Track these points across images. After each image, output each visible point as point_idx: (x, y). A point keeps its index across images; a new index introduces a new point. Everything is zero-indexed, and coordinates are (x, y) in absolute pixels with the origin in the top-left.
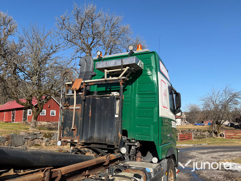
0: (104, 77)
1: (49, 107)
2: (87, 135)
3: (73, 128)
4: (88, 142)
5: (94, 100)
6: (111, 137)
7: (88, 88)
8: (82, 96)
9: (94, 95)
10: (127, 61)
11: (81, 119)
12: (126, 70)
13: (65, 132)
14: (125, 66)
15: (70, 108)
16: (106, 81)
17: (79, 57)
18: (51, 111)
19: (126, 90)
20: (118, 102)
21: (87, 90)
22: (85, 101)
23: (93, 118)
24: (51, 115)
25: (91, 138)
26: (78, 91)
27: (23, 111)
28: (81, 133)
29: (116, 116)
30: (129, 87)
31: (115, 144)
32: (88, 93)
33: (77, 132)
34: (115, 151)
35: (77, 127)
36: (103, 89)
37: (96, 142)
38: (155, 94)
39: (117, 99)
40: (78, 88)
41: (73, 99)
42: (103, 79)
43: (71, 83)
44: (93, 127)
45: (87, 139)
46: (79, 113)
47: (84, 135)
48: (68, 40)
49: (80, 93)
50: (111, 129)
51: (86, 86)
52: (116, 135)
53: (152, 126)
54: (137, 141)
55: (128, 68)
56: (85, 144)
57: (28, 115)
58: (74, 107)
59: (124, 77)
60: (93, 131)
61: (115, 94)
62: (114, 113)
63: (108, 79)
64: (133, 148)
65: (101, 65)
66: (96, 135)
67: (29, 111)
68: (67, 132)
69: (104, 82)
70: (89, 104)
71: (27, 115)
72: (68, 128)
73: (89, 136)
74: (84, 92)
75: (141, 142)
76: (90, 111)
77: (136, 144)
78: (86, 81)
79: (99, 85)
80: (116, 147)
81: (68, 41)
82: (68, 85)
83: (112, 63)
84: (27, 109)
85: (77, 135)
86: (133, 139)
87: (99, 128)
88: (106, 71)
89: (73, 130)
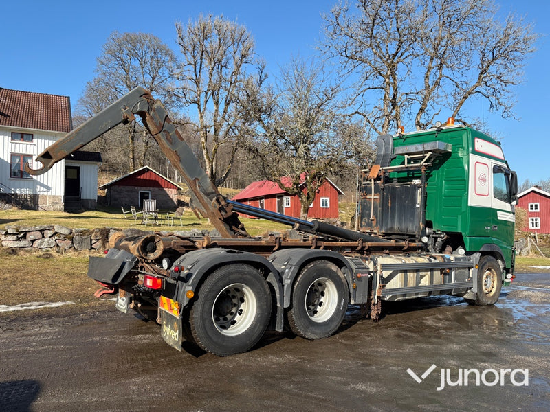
0: (403, 163)
1: (318, 193)
2: (387, 225)
3: (371, 218)
4: (389, 232)
5: (394, 189)
6: (413, 227)
7: (387, 174)
8: (380, 185)
9: (393, 184)
10: (429, 146)
11: (380, 209)
12: (428, 155)
13: (363, 223)
14: (427, 152)
15: (368, 197)
16: (407, 167)
17: (369, 88)
18: (321, 199)
19: (432, 176)
20: (419, 191)
21: (386, 177)
22: (383, 189)
23: (393, 208)
24: (321, 206)
25: (392, 228)
26: (375, 180)
27: (277, 199)
28: (381, 223)
29: (418, 206)
30: (435, 173)
31: (416, 233)
32: (388, 180)
33: (377, 223)
34: (417, 240)
35: (376, 217)
36: (405, 175)
37: (396, 232)
38: (464, 180)
39: (419, 188)
40: (376, 177)
41: (371, 187)
42: (403, 166)
43: (367, 170)
44: (393, 217)
45: (387, 230)
46: (378, 202)
47: (384, 225)
48: (347, 56)
49: (378, 182)
50: (412, 219)
51: (384, 173)
52: (418, 225)
53: (460, 217)
54: (443, 232)
55: (430, 153)
56: (385, 234)
57: (285, 206)
58: (373, 196)
59: (426, 164)
60: (393, 222)
61: (417, 182)
62: (415, 202)
63: (409, 165)
64: (439, 240)
65: (400, 150)
66: (396, 226)
67: (285, 199)
68: (365, 222)
69: (404, 170)
70: (387, 194)
71: (283, 207)
72: (366, 218)
73: (389, 227)
74: (382, 180)
75: (447, 233)
76: (390, 201)
77: (442, 236)
78: (384, 168)
79: (399, 171)
80: (417, 236)
81: (346, 59)
82: (364, 172)
83: (412, 149)
84: (283, 196)
85: (377, 225)
86: (438, 231)
87: (400, 219)
88: (406, 156)
89: (372, 220)
